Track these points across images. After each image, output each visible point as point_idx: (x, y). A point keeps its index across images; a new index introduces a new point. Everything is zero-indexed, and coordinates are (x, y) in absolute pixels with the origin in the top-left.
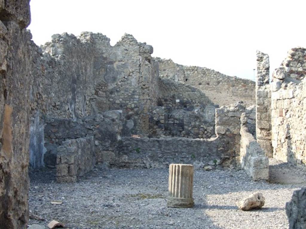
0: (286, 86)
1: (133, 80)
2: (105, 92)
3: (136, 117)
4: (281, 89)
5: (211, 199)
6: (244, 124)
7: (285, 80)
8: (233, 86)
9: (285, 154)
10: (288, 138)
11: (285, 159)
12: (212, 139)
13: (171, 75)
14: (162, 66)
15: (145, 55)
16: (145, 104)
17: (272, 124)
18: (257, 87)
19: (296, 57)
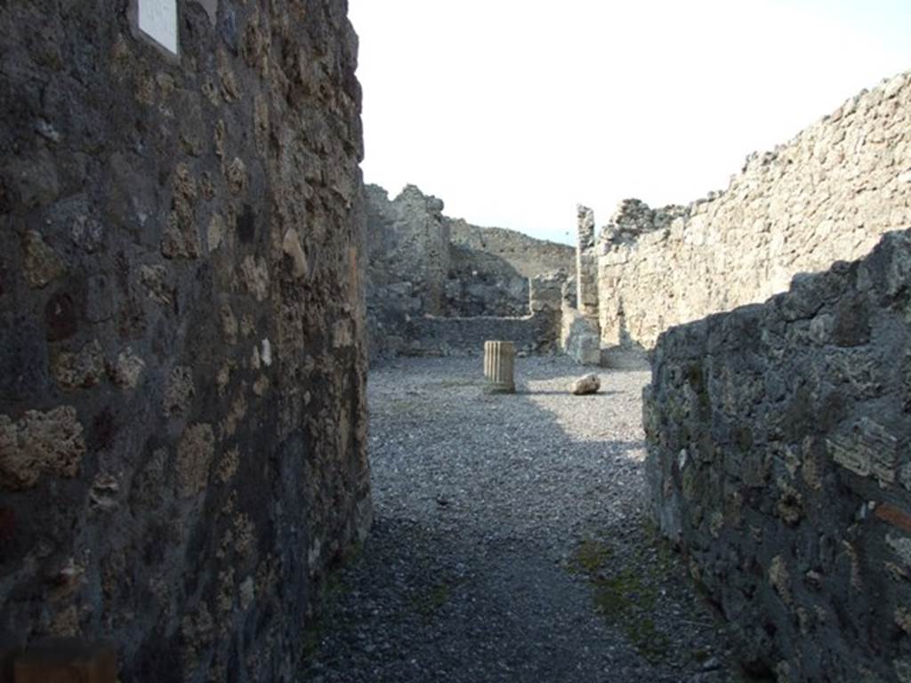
0: (617, 248)
1: (418, 245)
2: (383, 261)
3: (424, 294)
4: (611, 253)
5: (533, 385)
6: (566, 297)
7: (615, 240)
8: (545, 253)
9: (616, 335)
10: (621, 313)
11: (616, 341)
12: (526, 317)
13: (464, 240)
14: (452, 228)
15: (434, 212)
16: (435, 276)
17: (600, 297)
18: (578, 251)
19: (628, 211)
